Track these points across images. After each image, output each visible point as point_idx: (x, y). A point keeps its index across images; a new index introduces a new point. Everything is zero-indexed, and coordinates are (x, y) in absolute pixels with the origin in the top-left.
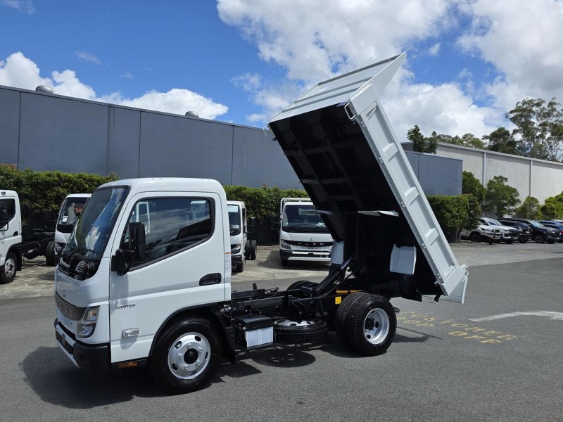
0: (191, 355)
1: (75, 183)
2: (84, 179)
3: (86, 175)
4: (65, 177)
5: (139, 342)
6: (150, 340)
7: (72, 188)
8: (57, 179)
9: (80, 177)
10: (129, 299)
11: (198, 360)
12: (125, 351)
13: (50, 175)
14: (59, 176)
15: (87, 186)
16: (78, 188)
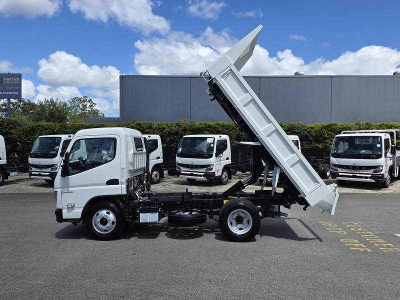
0: (104, 221)
1: (214, 128)
2: (220, 125)
3: (221, 123)
4: (209, 125)
5: (75, 210)
6: (81, 210)
7: (212, 132)
8: (204, 126)
9: (218, 124)
10: (71, 189)
11: (108, 225)
12: (69, 214)
13: (200, 125)
14: (205, 124)
15: (220, 129)
16: (216, 131)
